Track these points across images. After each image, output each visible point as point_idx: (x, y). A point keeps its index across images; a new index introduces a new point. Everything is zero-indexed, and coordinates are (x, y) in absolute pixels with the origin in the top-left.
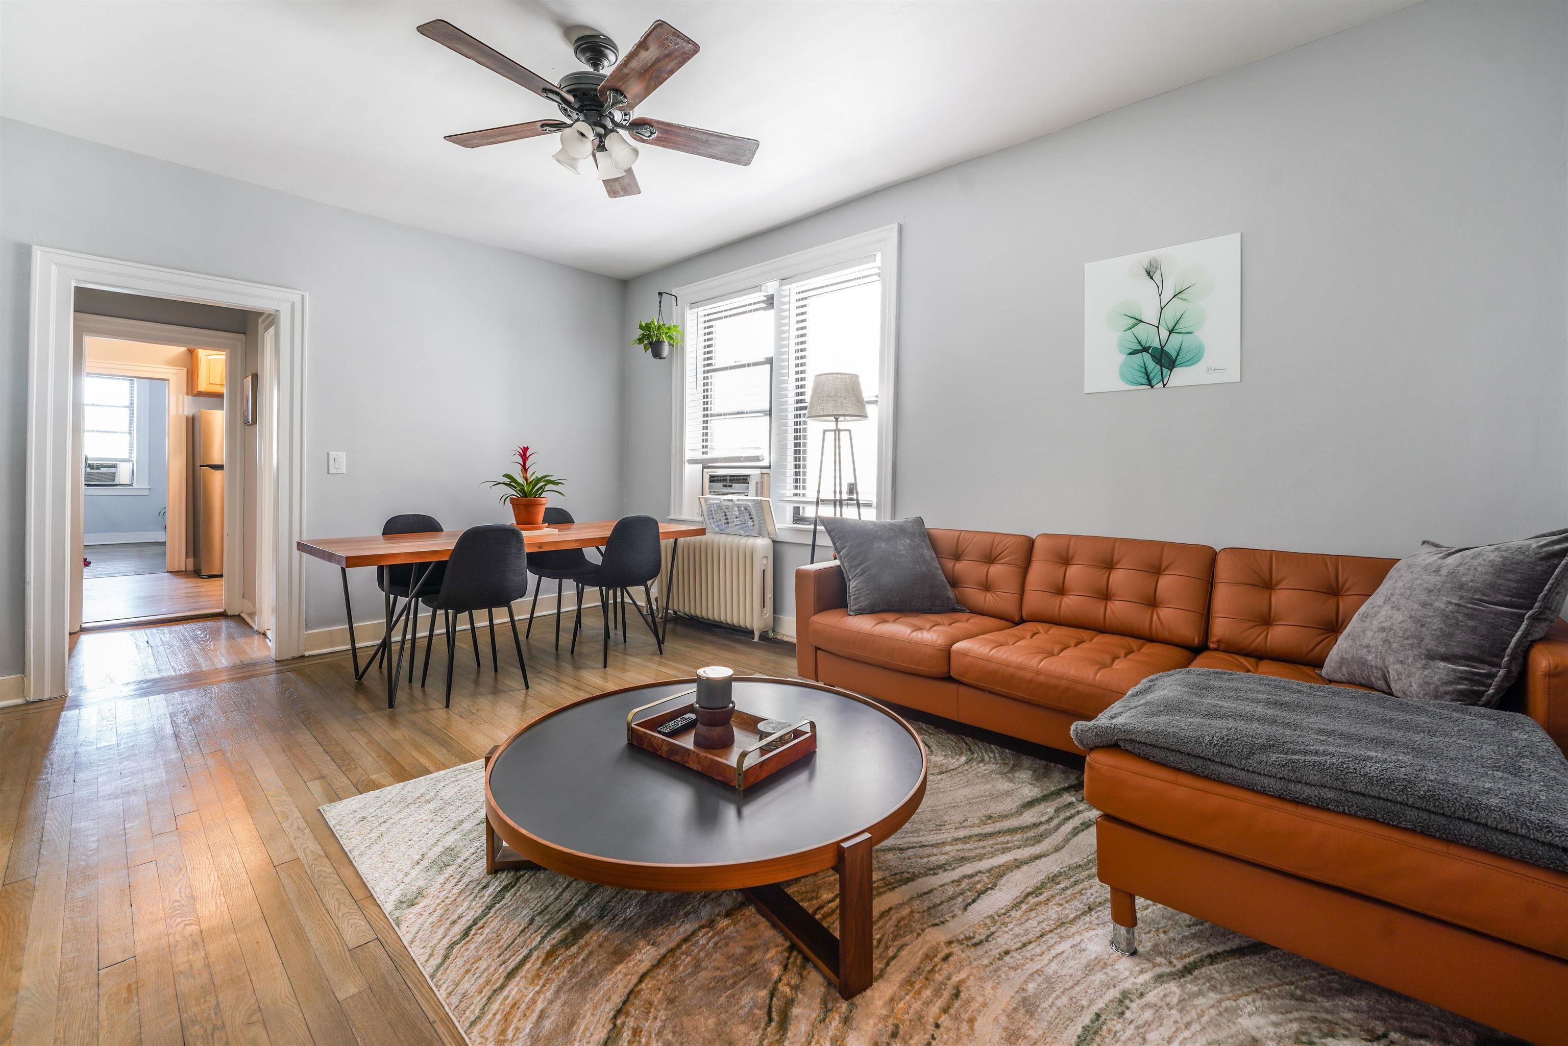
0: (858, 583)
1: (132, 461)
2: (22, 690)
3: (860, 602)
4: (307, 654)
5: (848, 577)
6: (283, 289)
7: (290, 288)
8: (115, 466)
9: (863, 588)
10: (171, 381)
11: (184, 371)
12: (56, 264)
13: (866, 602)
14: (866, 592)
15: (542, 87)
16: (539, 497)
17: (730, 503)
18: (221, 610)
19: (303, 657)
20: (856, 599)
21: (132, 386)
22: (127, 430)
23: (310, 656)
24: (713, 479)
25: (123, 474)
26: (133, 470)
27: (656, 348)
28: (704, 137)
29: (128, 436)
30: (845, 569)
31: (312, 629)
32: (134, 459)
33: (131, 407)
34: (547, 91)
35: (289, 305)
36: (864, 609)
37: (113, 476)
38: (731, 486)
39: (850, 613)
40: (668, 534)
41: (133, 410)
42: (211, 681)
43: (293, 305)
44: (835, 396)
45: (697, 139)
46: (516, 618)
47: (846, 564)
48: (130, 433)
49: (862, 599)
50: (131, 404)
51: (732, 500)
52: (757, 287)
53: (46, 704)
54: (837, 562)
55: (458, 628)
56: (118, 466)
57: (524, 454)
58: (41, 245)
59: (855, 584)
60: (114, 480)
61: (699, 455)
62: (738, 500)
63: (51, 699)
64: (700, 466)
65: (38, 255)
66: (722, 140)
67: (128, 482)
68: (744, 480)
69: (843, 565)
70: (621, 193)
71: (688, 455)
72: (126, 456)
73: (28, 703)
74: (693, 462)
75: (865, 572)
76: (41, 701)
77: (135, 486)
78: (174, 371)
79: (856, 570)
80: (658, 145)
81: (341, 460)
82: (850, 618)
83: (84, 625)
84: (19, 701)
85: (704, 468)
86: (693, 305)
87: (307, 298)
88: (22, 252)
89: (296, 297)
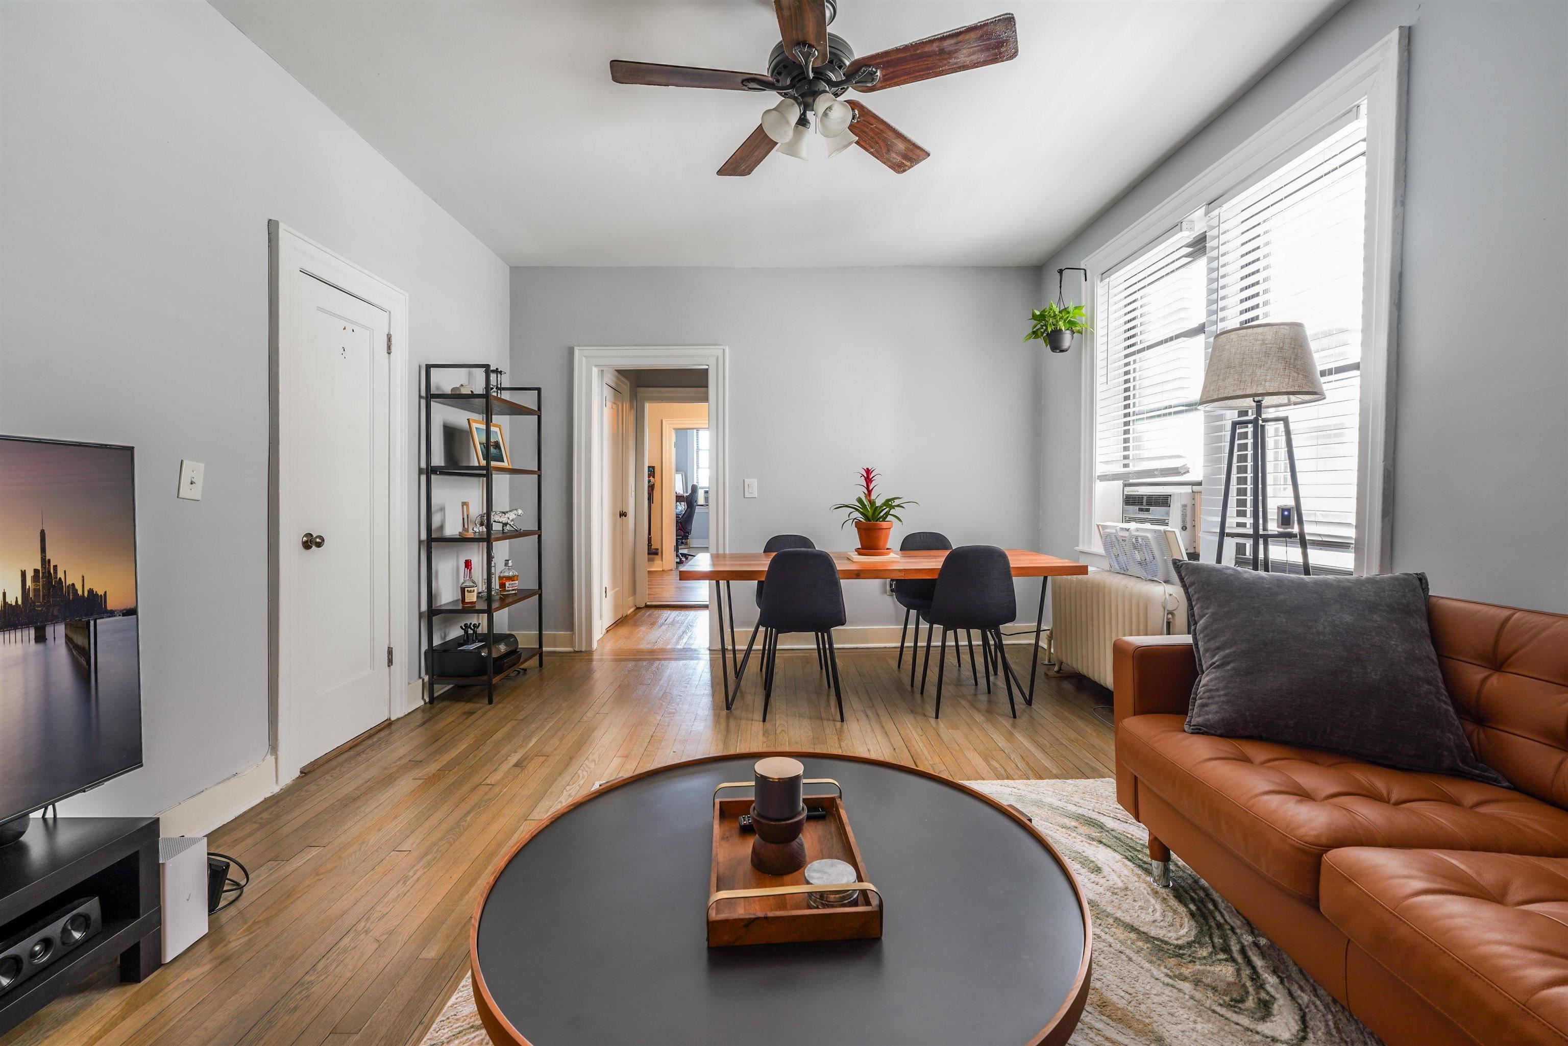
0: (1211, 680)
2: (572, 644)
3: (1207, 713)
5: (1201, 665)
6: (712, 347)
7: (715, 345)
9: (1217, 690)
12: (585, 357)
13: (1217, 717)
14: (1222, 699)
15: (740, 80)
16: (884, 520)
17: (1126, 534)
20: (1203, 705)
24: (1130, 500)
27: (1054, 341)
28: (935, 47)
30: (1198, 652)
34: (750, 82)
35: (714, 360)
36: (1212, 726)
38: (1148, 510)
39: (1186, 727)
40: (1025, 572)
42: (664, 657)
43: (717, 358)
44: (1241, 365)
45: (929, 55)
46: (835, 646)
47: (1200, 644)
49: (1213, 708)
51: (1128, 530)
52: (1176, 227)
53: (582, 654)
54: (1188, 639)
55: (778, 647)
57: (868, 476)
58: (579, 346)
59: (1207, 678)
61: (1118, 469)
62: (1137, 530)
63: (586, 652)
64: (1120, 483)
65: (576, 352)
66: (960, 38)
68: (1164, 501)
69: (1197, 645)
70: (908, 164)
71: (1100, 469)
73: (575, 652)
74: (1104, 478)
75: (1228, 663)
76: (581, 652)
79: (1213, 656)
80: (890, 86)
81: (753, 486)
82: (1181, 736)
83: (647, 604)
84: (570, 649)
85: (1125, 485)
86: (1105, 274)
87: (727, 351)
88: (571, 352)
89: (717, 351)
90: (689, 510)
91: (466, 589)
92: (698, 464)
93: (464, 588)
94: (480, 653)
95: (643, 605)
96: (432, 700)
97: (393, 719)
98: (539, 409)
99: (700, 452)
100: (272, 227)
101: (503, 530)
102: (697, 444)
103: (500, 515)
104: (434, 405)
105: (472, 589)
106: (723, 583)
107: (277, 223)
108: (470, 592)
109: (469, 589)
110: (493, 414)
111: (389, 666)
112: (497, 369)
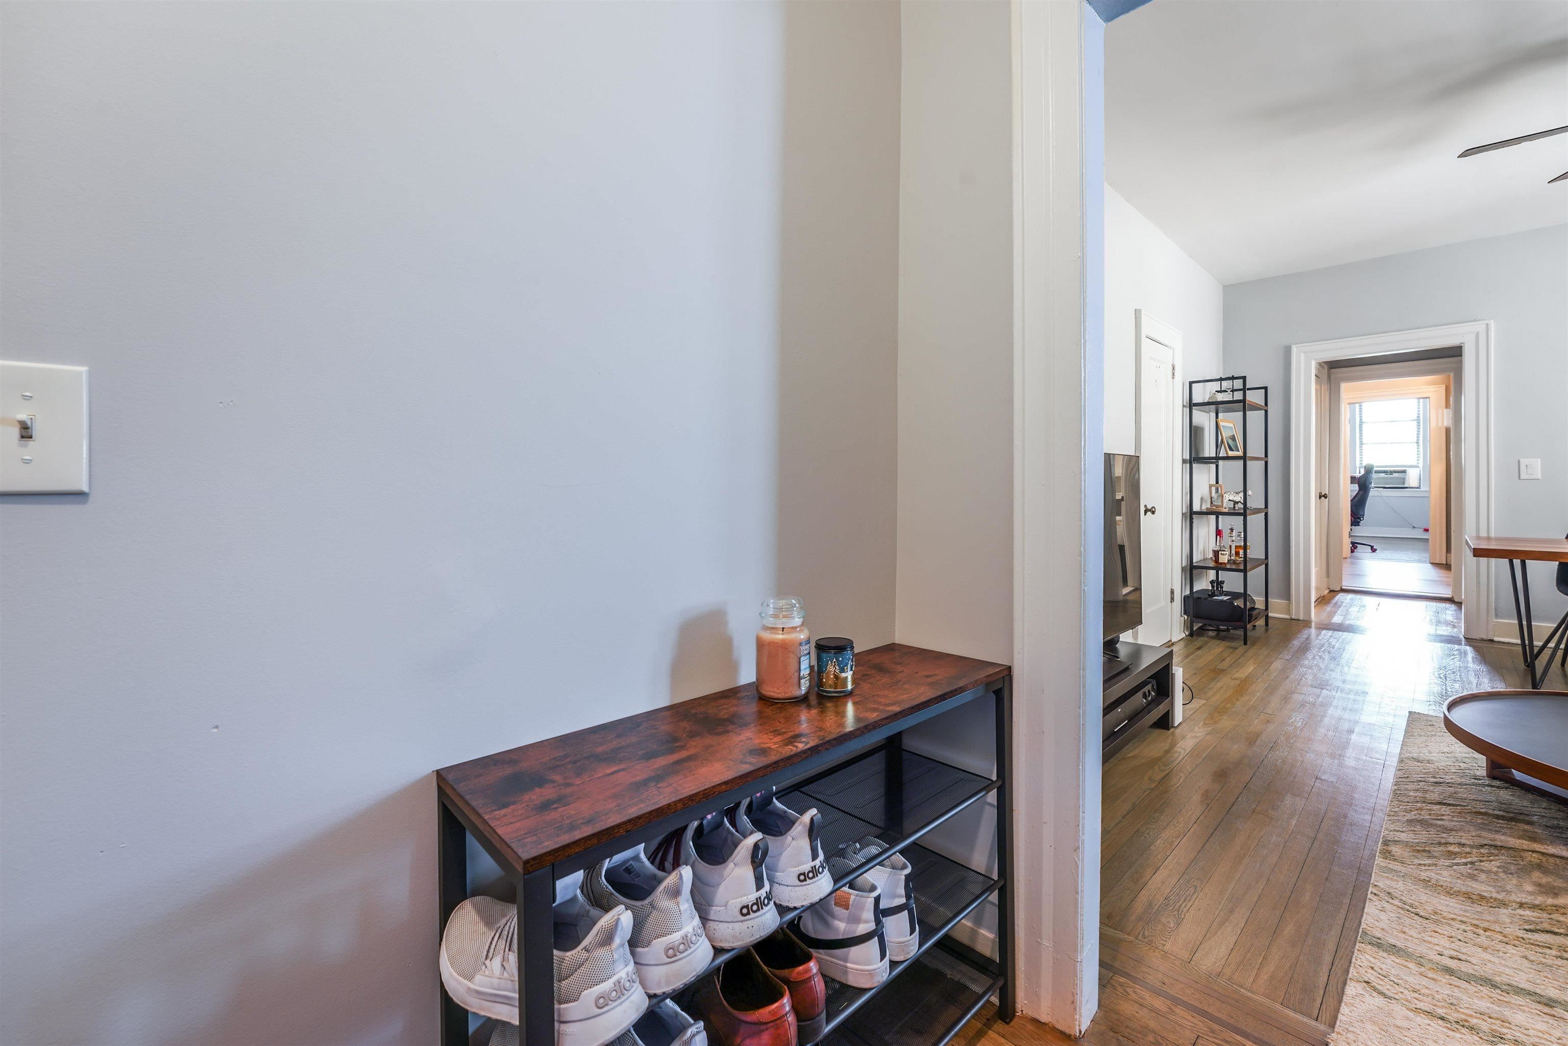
1: (1418, 467)
2: (1288, 612)
4: (1496, 639)
6: (1468, 324)
7: (1475, 320)
8: (1404, 472)
10: (1431, 399)
11: (1443, 388)
12: (1304, 353)
18: (1450, 596)
19: (1492, 641)
21: (1419, 402)
22: (1416, 440)
23: (1499, 642)
25: (1412, 478)
26: (1420, 474)
29: (1416, 445)
31: (1502, 618)
32: (1421, 465)
33: (1418, 420)
35: (1473, 337)
37: (1403, 480)
41: (1419, 423)
43: (1477, 335)
48: (1417, 443)
50: (1418, 417)
53: (1300, 622)
56: (1407, 472)
58: (1297, 344)
60: (1404, 483)
63: (1303, 621)
65: (1294, 349)
67: (1416, 485)
72: (1415, 463)
73: (1292, 619)
76: (1299, 620)
77: (1422, 489)
78: (1435, 389)
81: (1535, 467)
83: (1343, 587)
84: (1286, 617)
87: (1492, 324)
88: (1288, 351)
89: (1480, 327)
90: (1361, 492)
91: (1220, 552)
92: (1361, 439)
93: (1218, 551)
94: (1233, 603)
95: (1339, 589)
96: (1191, 634)
97: (1173, 641)
98: (1266, 404)
99: (1364, 426)
100: (1138, 313)
101: (1234, 507)
102: (1361, 417)
103: (1235, 495)
104: (1195, 412)
105: (1225, 552)
106: (1517, 563)
107: (1140, 310)
108: (1223, 554)
109: (1223, 552)
110: (1219, 411)
111: (1171, 602)
112: (1233, 376)
